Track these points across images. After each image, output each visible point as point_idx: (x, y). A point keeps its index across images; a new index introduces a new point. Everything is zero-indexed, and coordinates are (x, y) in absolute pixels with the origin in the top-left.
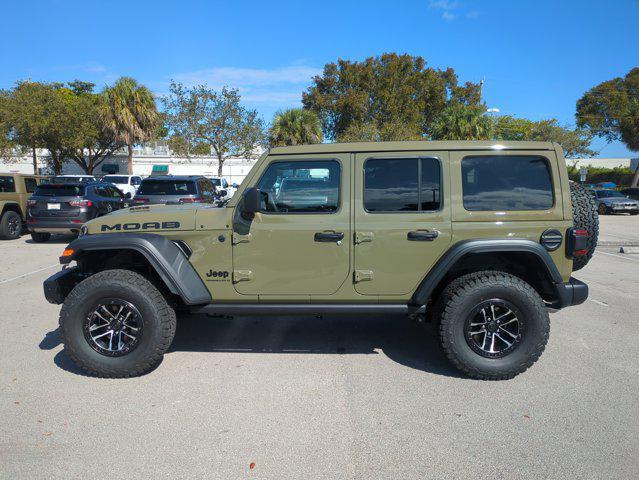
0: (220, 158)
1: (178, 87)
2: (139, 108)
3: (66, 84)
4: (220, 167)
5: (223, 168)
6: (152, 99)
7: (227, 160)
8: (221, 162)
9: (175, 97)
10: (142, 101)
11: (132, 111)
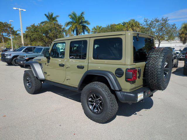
0: (159, 41)
1: (146, 20)
2: (134, 28)
3: (121, 23)
4: (159, 44)
5: (160, 45)
6: (139, 25)
7: (161, 42)
8: (160, 42)
9: (145, 23)
10: (136, 26)
11: (132, 29)
